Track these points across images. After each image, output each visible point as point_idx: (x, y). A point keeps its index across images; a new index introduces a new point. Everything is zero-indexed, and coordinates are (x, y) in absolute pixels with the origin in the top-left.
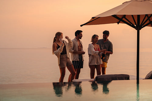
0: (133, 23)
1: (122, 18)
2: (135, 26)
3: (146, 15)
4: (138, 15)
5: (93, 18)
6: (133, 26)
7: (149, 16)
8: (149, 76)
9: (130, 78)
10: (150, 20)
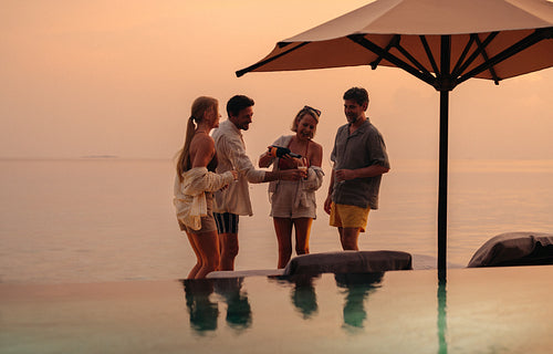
0: (426, 64)
1: (388, 47)
2: (434, 74)
3: (474, 36)
4: (443, 36)
5: (281, 45)
6: (426, 78)
7: (483, 39)
8: (480, 258)
9: (413, 266)
10: (485, 56)
